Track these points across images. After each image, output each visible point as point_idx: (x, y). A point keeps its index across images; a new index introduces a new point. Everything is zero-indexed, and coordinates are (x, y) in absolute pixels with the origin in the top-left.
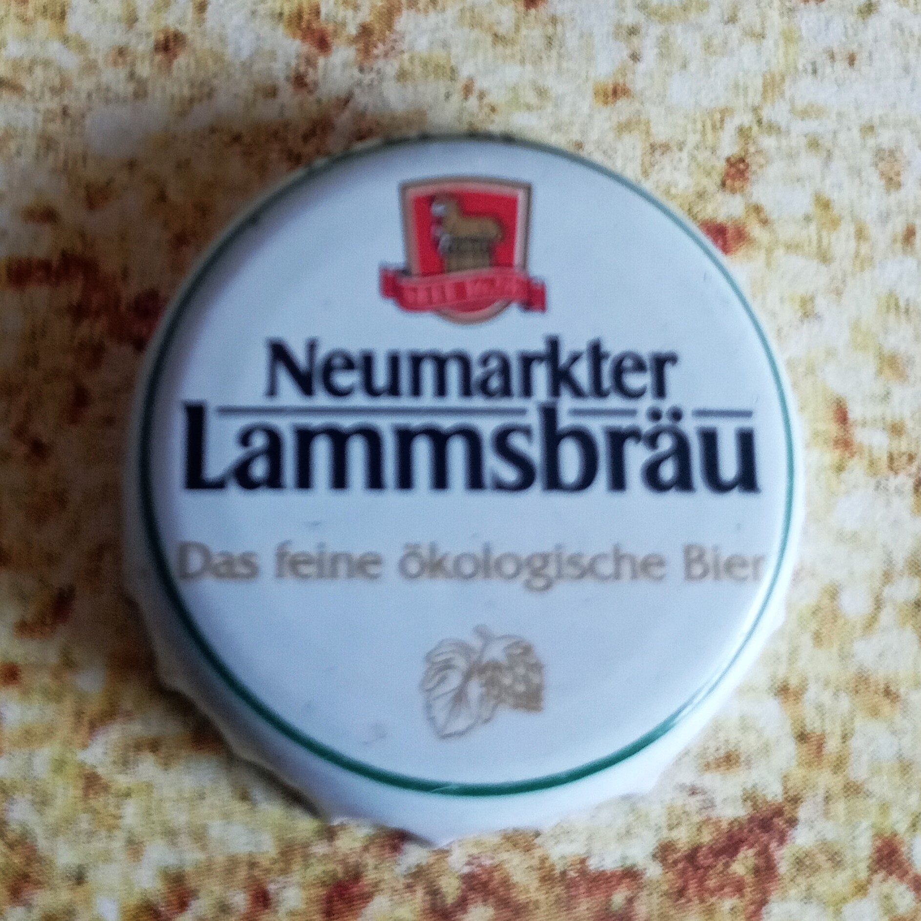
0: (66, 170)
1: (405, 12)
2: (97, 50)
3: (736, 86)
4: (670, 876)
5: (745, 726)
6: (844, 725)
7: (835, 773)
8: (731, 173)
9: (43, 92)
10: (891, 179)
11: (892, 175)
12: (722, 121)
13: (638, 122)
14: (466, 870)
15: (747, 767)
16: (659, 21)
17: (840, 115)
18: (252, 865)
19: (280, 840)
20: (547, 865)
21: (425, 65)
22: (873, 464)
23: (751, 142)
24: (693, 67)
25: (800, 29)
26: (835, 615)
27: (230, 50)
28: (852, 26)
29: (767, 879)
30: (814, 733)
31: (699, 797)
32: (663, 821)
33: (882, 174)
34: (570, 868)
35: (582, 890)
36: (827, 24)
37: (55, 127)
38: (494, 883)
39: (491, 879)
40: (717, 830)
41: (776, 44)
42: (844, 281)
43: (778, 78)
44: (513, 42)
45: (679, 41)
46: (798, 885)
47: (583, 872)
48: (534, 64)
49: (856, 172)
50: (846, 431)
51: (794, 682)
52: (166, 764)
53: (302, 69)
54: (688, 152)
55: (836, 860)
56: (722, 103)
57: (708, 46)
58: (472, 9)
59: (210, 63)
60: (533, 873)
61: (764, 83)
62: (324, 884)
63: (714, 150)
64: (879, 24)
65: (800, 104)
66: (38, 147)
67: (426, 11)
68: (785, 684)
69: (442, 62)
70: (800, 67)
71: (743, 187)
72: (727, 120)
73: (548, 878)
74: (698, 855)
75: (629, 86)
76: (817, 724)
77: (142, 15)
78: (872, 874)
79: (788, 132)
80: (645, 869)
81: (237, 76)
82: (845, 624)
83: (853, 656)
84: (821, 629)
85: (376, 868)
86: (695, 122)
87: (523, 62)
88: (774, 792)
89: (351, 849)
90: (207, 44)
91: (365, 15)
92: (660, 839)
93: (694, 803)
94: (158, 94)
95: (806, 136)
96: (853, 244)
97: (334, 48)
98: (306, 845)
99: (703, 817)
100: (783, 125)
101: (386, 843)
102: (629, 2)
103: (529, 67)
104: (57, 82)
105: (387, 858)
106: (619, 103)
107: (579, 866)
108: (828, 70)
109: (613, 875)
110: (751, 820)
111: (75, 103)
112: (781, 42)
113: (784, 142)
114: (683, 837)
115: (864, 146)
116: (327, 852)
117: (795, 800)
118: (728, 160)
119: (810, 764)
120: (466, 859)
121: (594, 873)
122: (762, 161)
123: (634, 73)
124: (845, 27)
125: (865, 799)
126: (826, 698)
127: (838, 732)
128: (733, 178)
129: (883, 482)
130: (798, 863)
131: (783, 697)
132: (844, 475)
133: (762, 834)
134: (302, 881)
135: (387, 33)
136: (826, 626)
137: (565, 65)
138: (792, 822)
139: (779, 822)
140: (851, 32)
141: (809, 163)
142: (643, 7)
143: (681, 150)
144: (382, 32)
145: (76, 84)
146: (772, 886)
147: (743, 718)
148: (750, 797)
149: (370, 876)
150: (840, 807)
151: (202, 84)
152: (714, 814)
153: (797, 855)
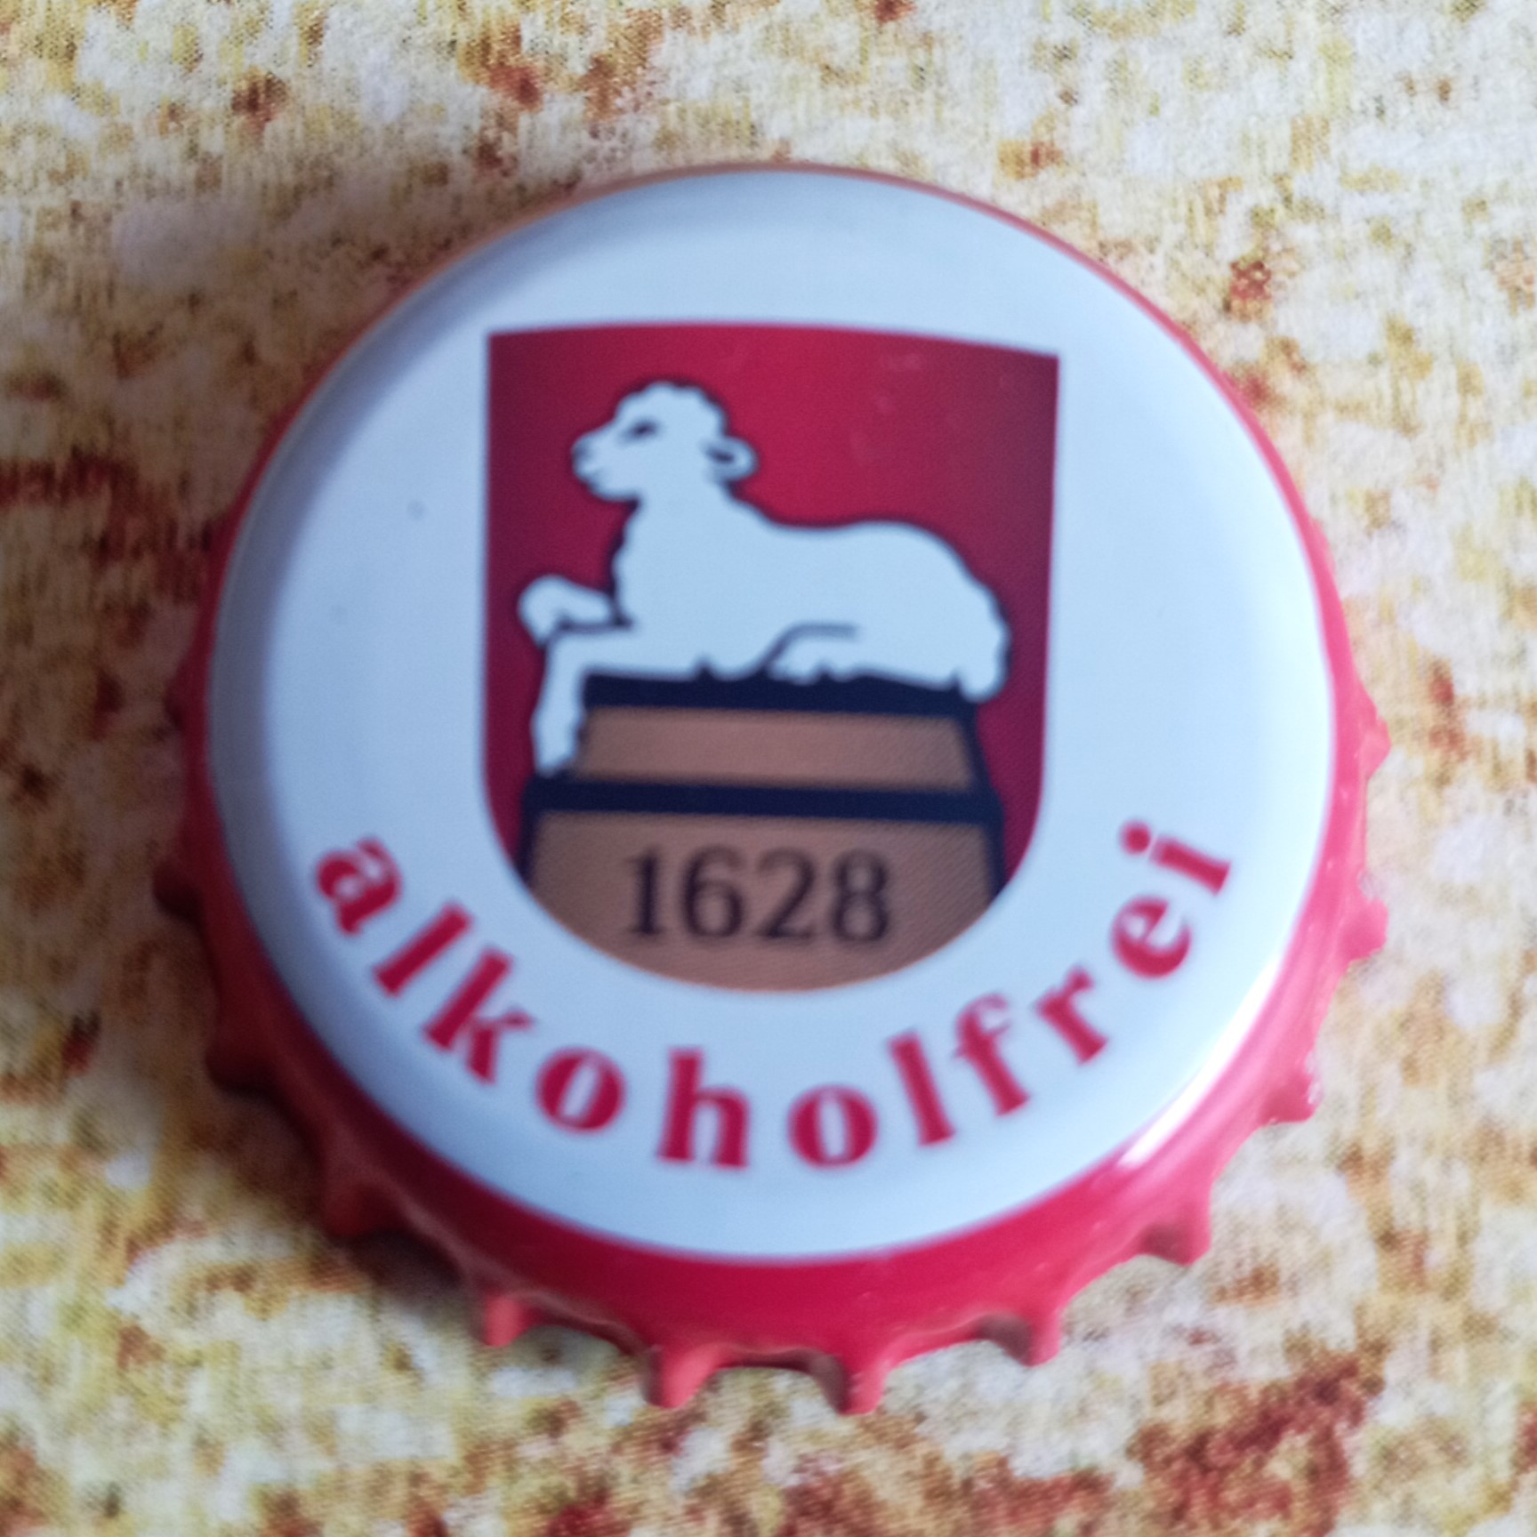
0: (79, 309)
1: (668, 34)
2: (132, 110)
3: (1245, 140)
4: (1159, 1484)
5: (1287, 1223)
6: (1461, 1215)
7: (1447, 1299)
8: (1241, 288)
9: (36, 181)
10: (1518, 290)
11: (1520, 282)
12: (1222, 199)
13: (1078, 207)
14: (794, 1481)
15: (1290, 1293)
16: (1110, 35)
17: (1425, 183)
18: (417, 1479)
19: (465, 1436)
20: (938, 1469)
21: (705, 122)
22: (1500, 770)
23: (1274, 232)
24: (1168, 112)
25: (1353, 42)
26: (1441, 1027)
27: (363, 108)
28: (1443, 34)
29: (1330, 1486)
30: (1409, 1231)
31: (1208, 1348)
32: (1144, 1391)
33: (1503, 282)
34: (980, 1474)
35: (1001, 1510)
36: (1401, 31)
37: (58, 238)
38: (844, 1503)
39: (838, 1493)
40: (1240, 1403)
41: (1313, 68)
42: (1440, 465)
43: (1317, 125)
44: (857, 79)
45: (1146, 67)
46: (1387, 1495)
47: (1003, 1480)
48: (895, 114)
49: (1457, 280)
50: (1450, 716)
51: (1370, 1146)
52: (264, 1311)
53: (491, 134)
54: (1166, 255)
55: (1453, 1450)
56: (1221, 170)
57: (1194, 76)
58: (785, 27)
59: (330, 129)
60: (912, 1484)
61: (1294, 135)
62: (543, 1510)
63: (1208, 250)
64: (1490, 29)
65: (1357, 168)
66: (28, 272)
67: (705, 31)
68: (1354, 1149)
69: (734, 117)
70: (1356, 106)
71: (1261, 310)
72: (1231, 197)
73: (940, 1491)
74: (1209, 1446)
75: (1059, 145)
76: (1414, 1216)
77: (209, 50)
78: (1518, 1473)
79: (1337, 217)
80: (1113, 1474)
81: (378, 150)
82: (1458, 1043)
83: (1473, 1098)
84: (1415, 1052)
85: (635, 1480)
86: (1175, 202)
87: (874, 111)
88: (1340, 1336)
89: (590, 1449)
90: (324, 98)
91: (598, 43)
92: (1139, 1421)
93: (1198, 1358)
94: (240, 179)
95: (1368, 221)
96: (1454, 401)
97: (546, 97)
98: (509, 1445)
99: (1215, 1382)
100: (1329, 203)
101: (653, 1438)
102: (1056, 5)
103: (885, 120)
104: (61, 163)
105: (652, 1464)
106: (1043, 175)
107: (995, 1471)
108: (1404, 110)
109: (1057, 1484)
110: (1301, 1384)
111: (92, 197)
112: (1322, 65)
113: (1331, 233)
114: (1180, 1417)
115: (1469, 236)
116: (548, 1456)
117: (1378, 1349)
118: (1234, 266)
119: (1403, 1286)
120: (792, 1463)
121: (1022, 1483)
122: (1294, 266)
123: (1068, 124)
124: (1432, 37)
125: (1501, 1342)
126: (1429, 1172)
127: (1451, 1228)
128: (1244, 295)
129: (1519, 802)
130: (1385, 1457)
131: (1350, 1172)
132: (1449, 791)
133: (1320, 1409)
134: (502, 1504)
135: (639, 70)
136: (1427, 1047)
137: (947, 114)
138: (1374, 1386)
139: (1352, 1388)
140: (1441, 44)
141: (1375, 267)
142: (1080, 13)
143: (1152, 251)
144: (630, 70)
145: (94, 166)
146: (1341, 1499)
147: (1282, 1210)
148: (1297, 1346)
149: (624, 1494)
150: (1457, 1359)
151: (316, 164)
152: (1234, 1376)
153: (1383, 1443)
